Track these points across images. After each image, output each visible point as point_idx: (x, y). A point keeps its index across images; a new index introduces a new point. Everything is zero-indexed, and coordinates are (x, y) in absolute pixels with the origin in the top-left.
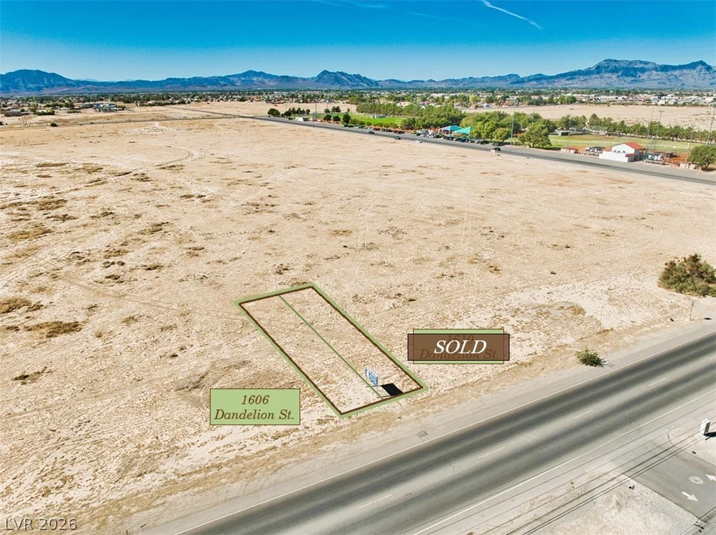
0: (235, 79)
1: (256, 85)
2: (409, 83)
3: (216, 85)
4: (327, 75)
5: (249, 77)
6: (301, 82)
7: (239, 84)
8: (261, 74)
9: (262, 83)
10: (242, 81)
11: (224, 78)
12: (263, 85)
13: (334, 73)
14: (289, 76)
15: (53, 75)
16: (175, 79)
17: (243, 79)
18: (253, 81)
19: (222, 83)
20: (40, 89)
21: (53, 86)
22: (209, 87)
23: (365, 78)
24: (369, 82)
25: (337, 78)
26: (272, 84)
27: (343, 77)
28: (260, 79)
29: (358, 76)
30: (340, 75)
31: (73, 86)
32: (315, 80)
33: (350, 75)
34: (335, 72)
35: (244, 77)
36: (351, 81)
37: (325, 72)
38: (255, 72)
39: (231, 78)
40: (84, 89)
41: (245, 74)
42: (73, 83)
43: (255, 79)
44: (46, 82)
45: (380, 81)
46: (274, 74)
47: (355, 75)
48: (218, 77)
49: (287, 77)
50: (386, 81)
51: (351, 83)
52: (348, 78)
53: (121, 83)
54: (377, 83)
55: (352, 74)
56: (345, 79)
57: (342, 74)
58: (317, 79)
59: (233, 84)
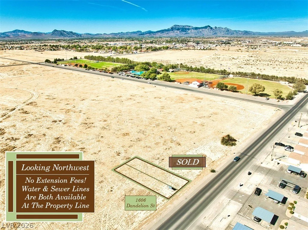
0: (9, 34)
1: (21, 37)
2: (95, 35)
4: (57, 32)
5: (16, 32)
6: (44, 35)
7: (12, 36)
8: (22, 31)
10: (13, 35)
11: (3, 34)
12: (25, 37)
14: (38, 32)
17: (13, 34)
18: (19, 35)
19: (3, 36)
23: (75, 33)
24: (77, 35)
26: (29, 36)
27: (64, 33)
28: (23, 34)
29: (71, 32)
30: (63, 32)
33: (68, 32)
34: (60, 30)
35: (14, 33)
37: (55, 31)
38: (19, 30)
39: (7, 34)
41: (14, 31)
43: (19, 34)
46: (29, 31)
47: (70, 32)
49: (36, 32)
50: (85, 34)
51: (68, 35)
52: (67, 33)
54: (81, 35)
55: (69, 31)
56: (66, 33)
57: (64, 31)
58: (52, 34)
59: (8, 36)
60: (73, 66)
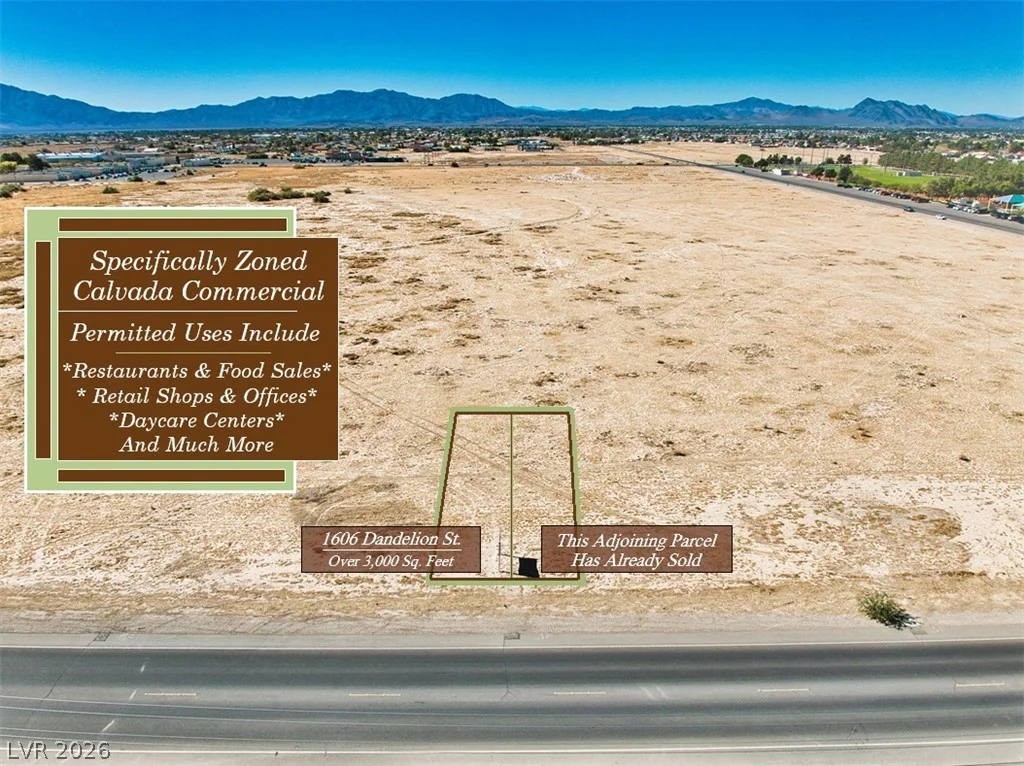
0: (728, 110)
1: (755, 118)
2: (1015, 120)
3: (698, 118)
4: (871, 106)
5: (749, 106)
6: (826, 114)
7: (730, 117)
8: (768, 103)
9: (765, 115)
10: (737, 112)
11: (712, 109)
12: (767, 119)
13: (882, 103)
14: (809, 106)
15: (494, 100)
16: (643, 108)
17: (739, 110)
18: (753, 113)
19: (708, 115)
20: (475, 118)
21: (490, 115)
22: (688, 120)
23: (935, 110)
24: (942, 117)
25: (887, 110)
26: (779, 117)
27: (897, 110)
28: (764, 110)
29: (923, 109)
30: (892, 106)
31: (514, 115)
32: (850, 112)
33: (910, 107)
34: (884, 100)
35: (741, 107)
36: (910, 115)
37: (869, 101)
38: (759, 100)
39: (722, 109)
40: (525, 120)
41: (744, 103)
42: (514, 112)
43: (756, 110)
44: (483, 110)
45: (962, 117)
46: (786, 103)
47: (918, 106)
48: (704, 107)
49: (806, 107)
50: (972, 115)
51: (908, 118)
52: (905, 111)
53: (573, 113)
54: (954, 119)
55: (914, 105)
56: (900, 112)
57: (897, 104)
58: (853, 111)
59: (721, 116)
60: (808, 177)
